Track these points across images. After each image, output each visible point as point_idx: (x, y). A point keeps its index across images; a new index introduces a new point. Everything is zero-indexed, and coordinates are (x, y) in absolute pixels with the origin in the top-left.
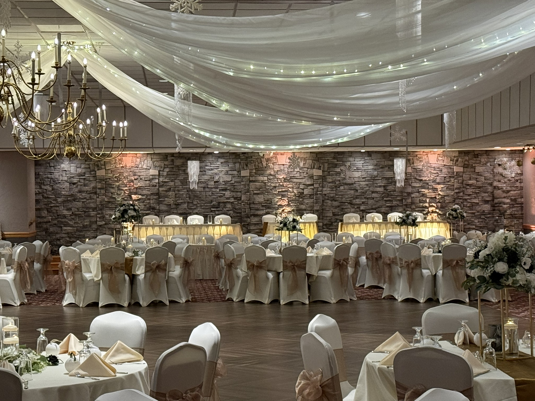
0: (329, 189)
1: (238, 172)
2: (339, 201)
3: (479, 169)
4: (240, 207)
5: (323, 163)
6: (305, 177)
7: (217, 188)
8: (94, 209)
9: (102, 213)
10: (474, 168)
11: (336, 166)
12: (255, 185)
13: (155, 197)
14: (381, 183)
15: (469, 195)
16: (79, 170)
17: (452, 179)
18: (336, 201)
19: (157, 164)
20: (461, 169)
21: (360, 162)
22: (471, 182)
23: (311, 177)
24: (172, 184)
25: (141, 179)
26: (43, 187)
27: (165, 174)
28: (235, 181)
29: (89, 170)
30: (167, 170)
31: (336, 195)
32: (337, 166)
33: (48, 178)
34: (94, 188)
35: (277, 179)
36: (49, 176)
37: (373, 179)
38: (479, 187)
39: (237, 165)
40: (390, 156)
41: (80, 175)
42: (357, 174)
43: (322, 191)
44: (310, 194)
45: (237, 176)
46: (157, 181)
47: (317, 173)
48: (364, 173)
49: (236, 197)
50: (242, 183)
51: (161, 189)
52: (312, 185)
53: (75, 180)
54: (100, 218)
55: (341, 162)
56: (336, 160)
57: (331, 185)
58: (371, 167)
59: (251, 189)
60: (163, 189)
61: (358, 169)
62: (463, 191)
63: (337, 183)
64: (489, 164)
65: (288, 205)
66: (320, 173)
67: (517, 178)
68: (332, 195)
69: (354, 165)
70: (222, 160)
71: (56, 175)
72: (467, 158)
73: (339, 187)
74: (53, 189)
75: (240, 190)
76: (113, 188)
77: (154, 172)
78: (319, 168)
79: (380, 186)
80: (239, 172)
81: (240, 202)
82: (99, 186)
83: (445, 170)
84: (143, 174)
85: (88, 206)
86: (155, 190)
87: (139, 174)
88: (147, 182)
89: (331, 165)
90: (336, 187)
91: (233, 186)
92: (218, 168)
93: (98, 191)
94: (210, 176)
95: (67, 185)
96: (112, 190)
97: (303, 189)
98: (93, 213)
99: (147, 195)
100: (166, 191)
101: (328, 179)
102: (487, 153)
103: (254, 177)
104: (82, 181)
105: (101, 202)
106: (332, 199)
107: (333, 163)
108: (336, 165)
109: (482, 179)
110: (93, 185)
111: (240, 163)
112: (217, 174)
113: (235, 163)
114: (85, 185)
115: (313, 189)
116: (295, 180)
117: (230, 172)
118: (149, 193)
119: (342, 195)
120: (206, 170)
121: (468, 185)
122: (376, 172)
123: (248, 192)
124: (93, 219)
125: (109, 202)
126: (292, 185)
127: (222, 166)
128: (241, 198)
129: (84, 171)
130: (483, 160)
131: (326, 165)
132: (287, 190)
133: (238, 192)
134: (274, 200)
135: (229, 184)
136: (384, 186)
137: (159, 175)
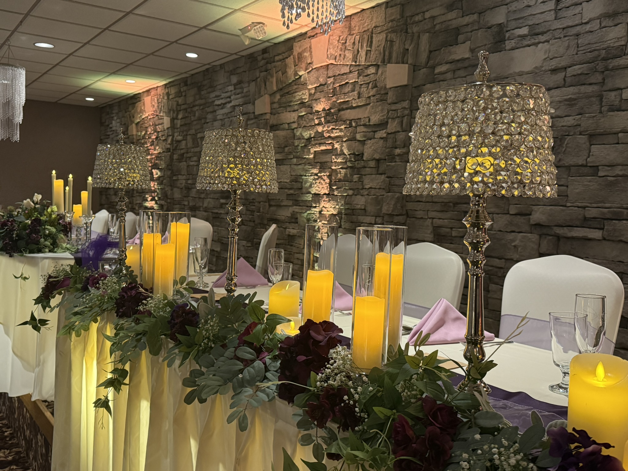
5: (416, 37)
6: (369, 97)
11: (456, 36)
13: (169, 173)
19: (170, 104)
23: (383, 96)
25: (160, 138)
27: (179, 124)
30: (181, 115)
32: (461, 38)
35: (314, 113)
39: (252, 87)
44: (377, 156)
46: (170, 139)
47: (397, 76)
51: (175, 156)
52: (385, 124)
65: (328, 194)
66: (402, 75)
78: (403, 57)
84: (161, 128)
86: (168, 158)
87: (158, 128)
89: (440, 39)
97: (363, 143)
99: (164, 170)
100: (179, 160)
108: (458, 31)
111: (257, 80)
113: (250, 83)
115: (385, 139)
116: (347, 114)
122: (618, 31)
126: (341, 130)
131: (424, 41)
132: (330, 147)
134: (306, 182)
137: (173, 127)
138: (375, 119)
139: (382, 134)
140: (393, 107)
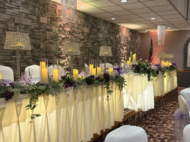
0: (91, 45)
1: (37, 17)
2: (94, 54)
3: (133, 40)
4: (39, 55)
5: (89, 24)
6: (80, 32)
11: (94, 27)
12: (50, 34)
17: (128, 44)
20: (130, 39)
21: (103, 27)
23: (83, 33)
28: (35, 27)
31: (94, 49)
35: (65, 31)
39: (37, 10)
42: (101, 36)
43: (88, 45)
44: (83, 47)
45: (36, 22)
47: (86, 30)
48: (104, 35)
49: (36, 44)
50: (41, 30)
55: (96, 25)
56: (94, 23)
57: (92, 41)
58: (107, 32)
59: (48, 38)
61: (102, 32)
63: (94, 40)
68: (92, 49)
69: (101, 29)
72: (131, 33)
73: (95, 44)
75: (39, 38)
78: (87, 27)
81: (39, 50)
83: (126, 39)
91: (32, 32)
92: (18, 8)
94: (10, 16)
97: (79, 43)
101: (90, 37)
103: (49, 26)
106: (92, 52)
107: (93, 25)
111: (39, 8)
112: (18, 15)
113: (34, 7)
115: (84, 43)
116: (75, 34)
117: (30, 16)
119: (96, 49)
120: (6, 7)
122: (108, 36)
123: (46, 41)
126: (73, 38)
127: (22, 7)
128: (40, 46)
130: (134, 36)
133: (36, 39)
135: (29, 29)
138: (82, 38)
139: (83, 42)
140: (86, 37)
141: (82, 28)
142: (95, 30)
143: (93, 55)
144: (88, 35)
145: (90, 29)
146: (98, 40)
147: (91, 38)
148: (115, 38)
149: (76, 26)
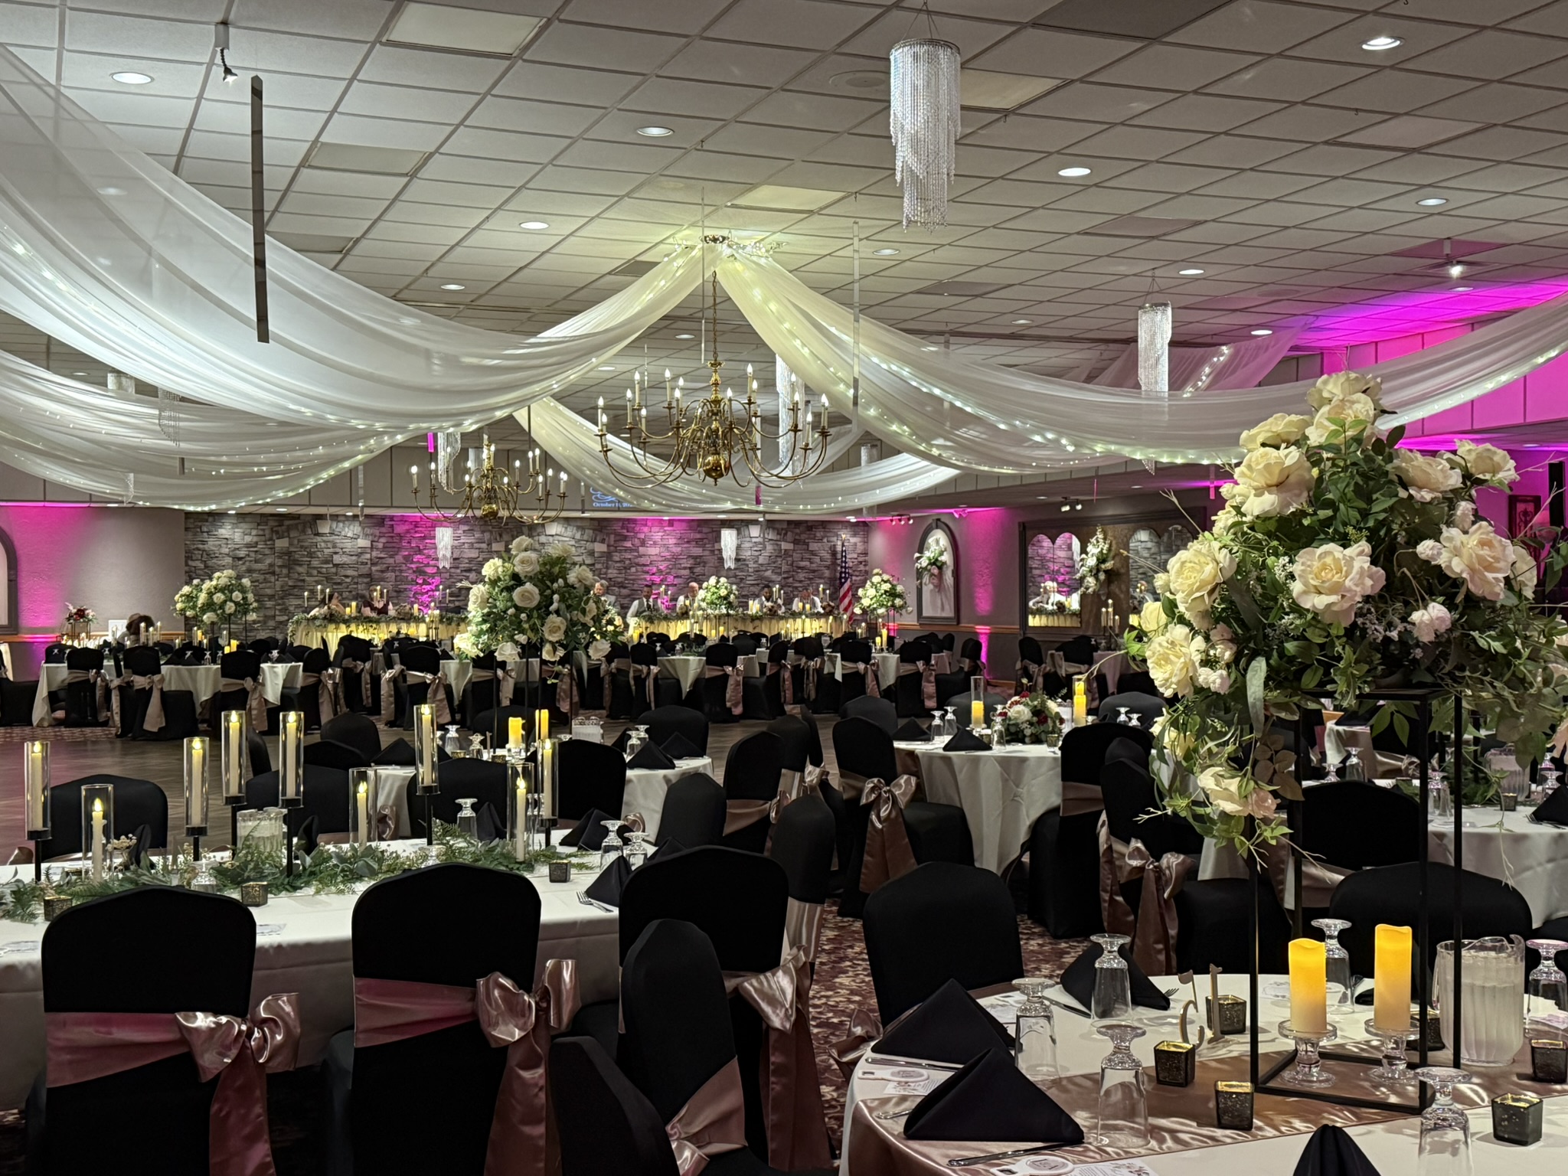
0: (615, 571)
2: (629, 588)
3: (814, 546)
5: (608, 535)
7: (457, 568)
8: (271, 597)
9: (284, 604)
10: (807, 545)
11: (625, 538)
13: (366, 580)
14: (688, 564)
15: (801, 581)
16: (248, 539)
17: (779, 559)
18: (625, 588)
19: (368, 531)
20: (790, 546)
21: (658, 534)
22: (803, 564)
23: (591, 553)
24: (391, 561)
25: (344, 553)
26: (190, 563)
27: (380, 545)
29: (263, 538)
30: (383, 540)
31: (625, 579)
33: (198, 549)
34: (271, 565)
36: (201, 546)
37: (675, 558)
38: (814, 571)
39: (487, 536)
40: (698, 526)
41: (248, 546)
42: (653, 551)
43: (606, 574)
46: (368, 556)
47: (601, 548)
48: (662, 549)
51: (374, 568)
52: (593, 565)
53: (242, 553)
54: (280, 610)
55: (632, 534)
56: (625, 531)
57: (618, 565)
58: (672, 541)
60: (378, 568)
61: (655, 543)
62: (793, 576)
63: (627, 562)
64: (825, 540)
66: (603, 548)
67: (860, 559)
68: (619, 580)
69: (651, 539)
70: (466, 528)
71: (211, 544)
72: (798, 531)
73: (629, 569)
74: (206, 567)
76: (301, 565)
77: (363, 542)
78: (603, 541)
79: (685, 568)
80: (489, 544)
82: (279, 562)
83: (769, 547)
84: (348, 545)
85: (262, 592)
86: (364, 570)
87: (341, 545)
88: (354, 558)
89: (618, 538)
90: (625, 568)
93: (277, 569)
95: (229, 560)
96: (300, 569)
98: (269, 604)
99: (353, 577)
100: (382, 572)
101: (614, 557)
102: (824, 525)
104: (253, 554)
105: (282, 587)
106: (619, 585)
107: (620, 535)
108: (626, 536)
109: (817, 559)
110: (268, 561)
111: (491, 532)
113: (483, 532)
114: (256, 561)
117: (476, 545)
118: (355, 573)
119: (634, 580)
121: (799, 568)
122: (679, 549)
124: (270, 613)
125: (294, 587)
129: (255, 539)
130: (818, 534)
131: (612, 536)
136: (690, 568)
137: (372, 548)
141: (589, 546)
142: (628, 544)
143: (625, 592)
144: (608, 555)
145: (612, 543)
146: (642, 560)
147: (616, 557)
148: (712, 551)
149: (573, 543)
